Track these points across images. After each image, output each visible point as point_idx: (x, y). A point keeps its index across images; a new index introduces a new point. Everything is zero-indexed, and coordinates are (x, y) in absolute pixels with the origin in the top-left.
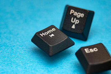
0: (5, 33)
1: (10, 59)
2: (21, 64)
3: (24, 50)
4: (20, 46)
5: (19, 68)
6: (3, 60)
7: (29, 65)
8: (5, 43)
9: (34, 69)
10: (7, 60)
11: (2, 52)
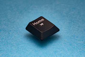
0: (4, 21)
1: (7, 41)
2: (15, 45)
3: (18, 34)
4: (15, 31)
5: (13, 48)
6: (2, 41)
7: (21, 45)
8: (4, 28)
9: (25, 49)
10: (4, 41)
11: (1, 35)
